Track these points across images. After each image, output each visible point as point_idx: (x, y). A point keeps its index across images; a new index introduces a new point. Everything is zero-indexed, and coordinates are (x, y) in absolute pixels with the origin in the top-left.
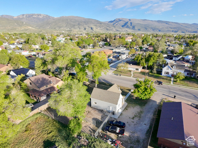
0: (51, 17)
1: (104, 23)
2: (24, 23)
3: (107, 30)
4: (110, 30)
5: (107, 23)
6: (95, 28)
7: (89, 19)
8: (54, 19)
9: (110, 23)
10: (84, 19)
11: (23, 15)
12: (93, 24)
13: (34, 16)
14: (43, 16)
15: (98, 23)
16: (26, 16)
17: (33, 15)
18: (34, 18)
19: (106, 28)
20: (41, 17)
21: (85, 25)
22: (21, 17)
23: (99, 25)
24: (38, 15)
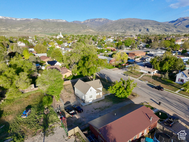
0: (110, 20)
1: (163, 24)
2: (88, 27)
3: (166, 30)
4: (169, 31)
5: (167, 23)
6: (151, 29)
7: (146, 20)
8: (112, 22)
9: (171, 23)
10: (141, 20)
11: (88, 20)
12: (150, 26)
13: (96, 21)
14: (103, 20)
15: (156, 24)
16: (90, 20)
17: (95, 19)
18: (96, 22)
19: (165, 29)
20: (101, 21)
21: (141, 26)
22: (86, 22)
23: (156, 26)
24: (99, 19)
